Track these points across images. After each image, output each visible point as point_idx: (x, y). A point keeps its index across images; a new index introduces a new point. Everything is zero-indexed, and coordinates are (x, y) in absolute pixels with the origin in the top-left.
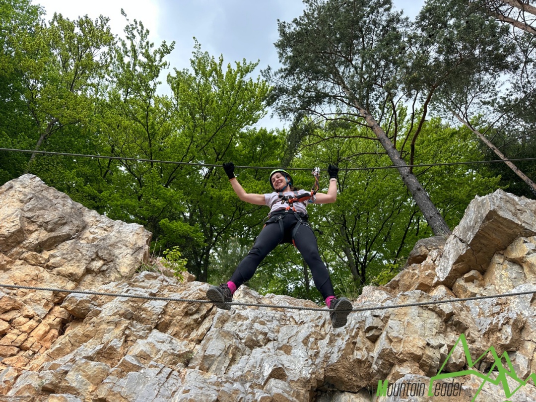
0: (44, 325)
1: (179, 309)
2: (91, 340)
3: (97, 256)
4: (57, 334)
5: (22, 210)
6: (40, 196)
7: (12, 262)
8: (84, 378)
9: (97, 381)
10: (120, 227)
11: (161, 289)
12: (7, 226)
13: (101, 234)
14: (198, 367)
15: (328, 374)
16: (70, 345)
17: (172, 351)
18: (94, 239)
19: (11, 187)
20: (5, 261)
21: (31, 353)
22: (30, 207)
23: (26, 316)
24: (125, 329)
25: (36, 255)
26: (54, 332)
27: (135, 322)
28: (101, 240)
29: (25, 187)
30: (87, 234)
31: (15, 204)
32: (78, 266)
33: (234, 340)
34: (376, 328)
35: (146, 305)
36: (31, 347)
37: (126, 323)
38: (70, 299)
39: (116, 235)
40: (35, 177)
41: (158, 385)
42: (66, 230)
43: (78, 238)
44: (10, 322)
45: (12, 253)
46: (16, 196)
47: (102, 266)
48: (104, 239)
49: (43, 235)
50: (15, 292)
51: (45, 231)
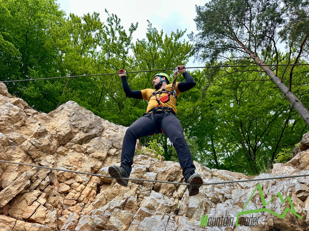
0: (89, 187)
1: (164, 178)
2: (117, 197)
3: (113, 146)
4: (96, 192)
5: (70, 121)
6: (78, 113)
7: (67, 151)
8: (119, 221)
9: (127, 222)
10: (122, 129)
11: (151, 165)
12: (63, 130)
13: (113, 133)
14: (185, 215)
15: (276, 222)
16: (105, 199)
17: (166, 204)
18: (109, 136)
19: (63, 108)
20: (64, 150)
21: (83, 204)
22: (74, 119)
23: (78, 182)
24: (137, 190)
25: (80, 146)
26: (94, 191)
27: (140, 185)
28: (113, 137)
29: (70, 108)
30: (105, 134)
31: (66, 118)
32: (103, 152)
33: (205, 198)
34: (304, 191)
35: (145, 175)
36: (83, 200)
37: (136, 186)
38: (102, 172)
39: (121, 133)
40: (74, 102)
41: (164, 226)
42: (94, 132)
43: (100, 136)
44: (70, 185)
45: (67, 145)
46: (66, 113)
47: (116, 152)
48: (115, 136)
49: (82, 135)
50: (71, 168)
51: (83, 133)
